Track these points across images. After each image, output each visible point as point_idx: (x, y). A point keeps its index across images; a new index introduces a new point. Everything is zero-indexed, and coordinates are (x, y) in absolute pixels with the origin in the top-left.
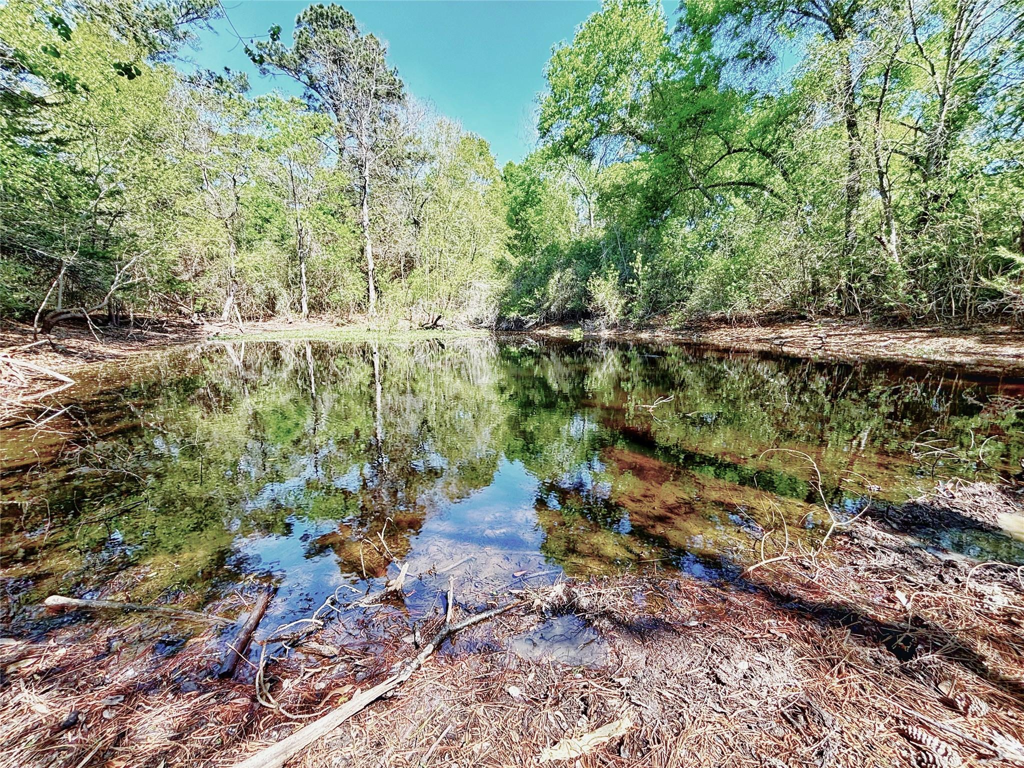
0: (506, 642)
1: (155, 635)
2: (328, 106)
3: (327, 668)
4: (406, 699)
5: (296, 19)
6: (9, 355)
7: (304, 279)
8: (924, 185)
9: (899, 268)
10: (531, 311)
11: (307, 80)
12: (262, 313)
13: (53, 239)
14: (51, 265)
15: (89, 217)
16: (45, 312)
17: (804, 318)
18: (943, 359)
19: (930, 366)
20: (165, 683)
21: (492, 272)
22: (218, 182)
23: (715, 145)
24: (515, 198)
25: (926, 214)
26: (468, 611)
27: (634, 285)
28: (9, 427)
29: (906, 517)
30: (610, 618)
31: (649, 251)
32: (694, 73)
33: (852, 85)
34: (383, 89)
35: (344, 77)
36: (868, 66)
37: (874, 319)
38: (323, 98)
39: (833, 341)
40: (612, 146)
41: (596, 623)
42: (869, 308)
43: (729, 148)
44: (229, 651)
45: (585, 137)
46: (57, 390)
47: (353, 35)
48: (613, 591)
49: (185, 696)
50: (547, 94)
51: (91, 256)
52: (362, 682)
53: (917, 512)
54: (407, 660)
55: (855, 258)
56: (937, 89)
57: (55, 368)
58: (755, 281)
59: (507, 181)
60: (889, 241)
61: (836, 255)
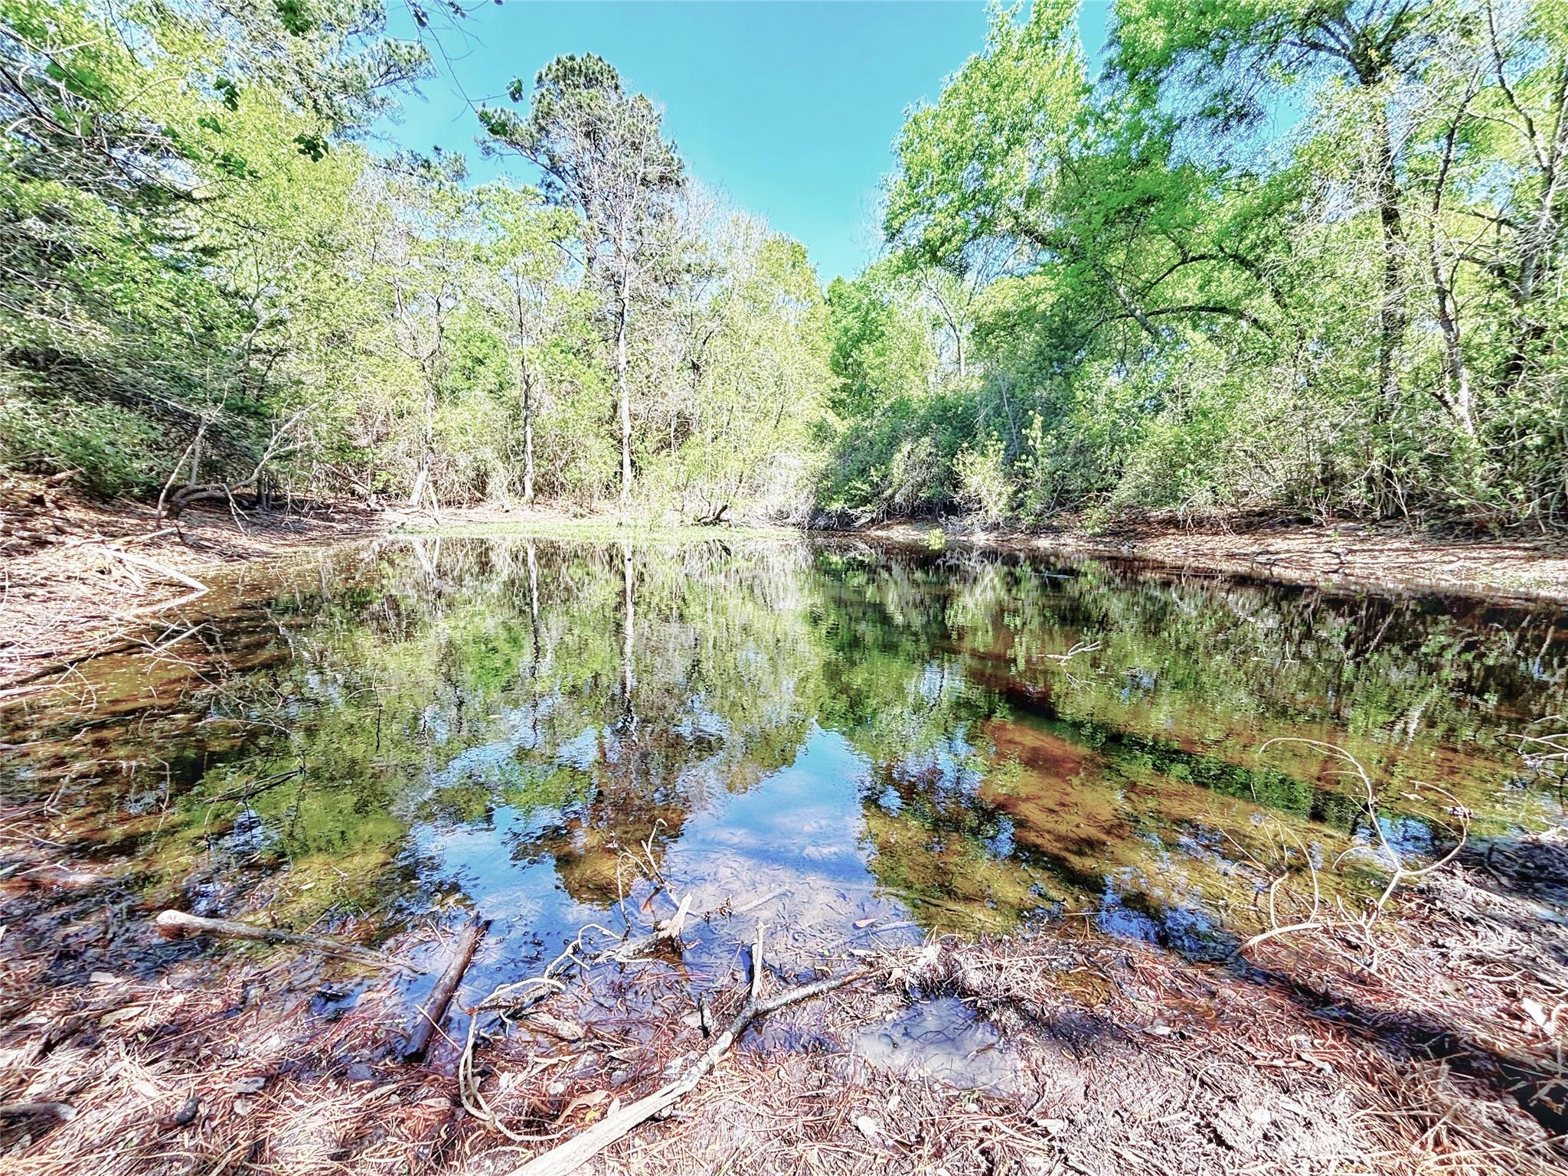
0: (847, 1036)
1: (311, 983)
2: (573, 196)
3: (567, 1058)
4: (690, 1123)
5: (536, 76)
6: (123, 548)
7: (530, 448)
8: (1517, 311)
9: (1474, 444)
10: (865, 500)
11: (547, 162)
12: (467, 496)
13: (190, 386)
14: (186, 423)
15: (240, 357)
16: (174, 489)
17: (1308, 521)
18: (1553, 594)
19: (1531, 606)
20: (324, 1063)
21: (805, 441)
22: (415, 307)
23: (1163, 250)
24: (846, 331)
25: (1521, 358)
26: (785, 980)
27: (1028, 465)
28: (118, 652)
29: (1524, 866)
30: (1018, 1010)
31: (1052, 412)
32: (1129, 141)
33: (1392, 154)
34: (654, 172)
35: (600, 157)
36: (1419, 124)
37: (1431, 526)
38: (568, 187)
39: (1358, 560)
40: (997, 253)
41: (995, 1016)
42: (1421, 507)
43: (1185, 254)
44: (420, 1018)
45: (956, 240)
46: (184, 600)
47: (614, 97)
48: (1022, 963)
49: (354, 1086)
50: (898, 178)
51: (240, 411)
52: (620, 1088)
53: (1541, 859)
54: (692, 1055)
55: (1396, 426)
56: (1538, 157)
57: (182, 568)
58: (1225, 461)
59: (832, 305)
60: (1456, 400)
61: (1363, 421)
